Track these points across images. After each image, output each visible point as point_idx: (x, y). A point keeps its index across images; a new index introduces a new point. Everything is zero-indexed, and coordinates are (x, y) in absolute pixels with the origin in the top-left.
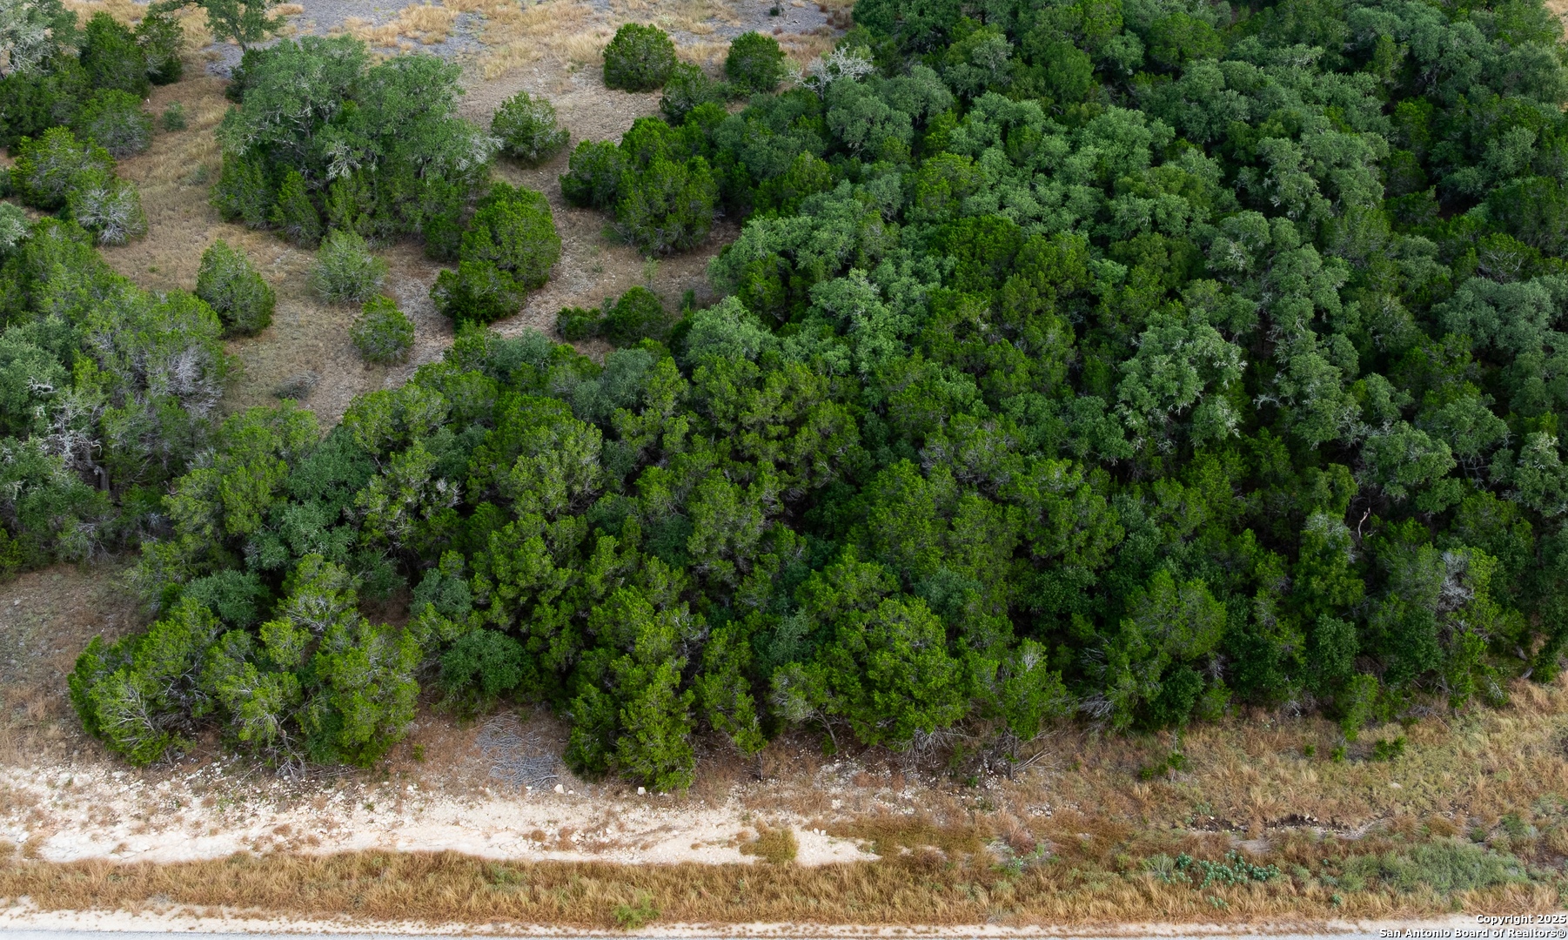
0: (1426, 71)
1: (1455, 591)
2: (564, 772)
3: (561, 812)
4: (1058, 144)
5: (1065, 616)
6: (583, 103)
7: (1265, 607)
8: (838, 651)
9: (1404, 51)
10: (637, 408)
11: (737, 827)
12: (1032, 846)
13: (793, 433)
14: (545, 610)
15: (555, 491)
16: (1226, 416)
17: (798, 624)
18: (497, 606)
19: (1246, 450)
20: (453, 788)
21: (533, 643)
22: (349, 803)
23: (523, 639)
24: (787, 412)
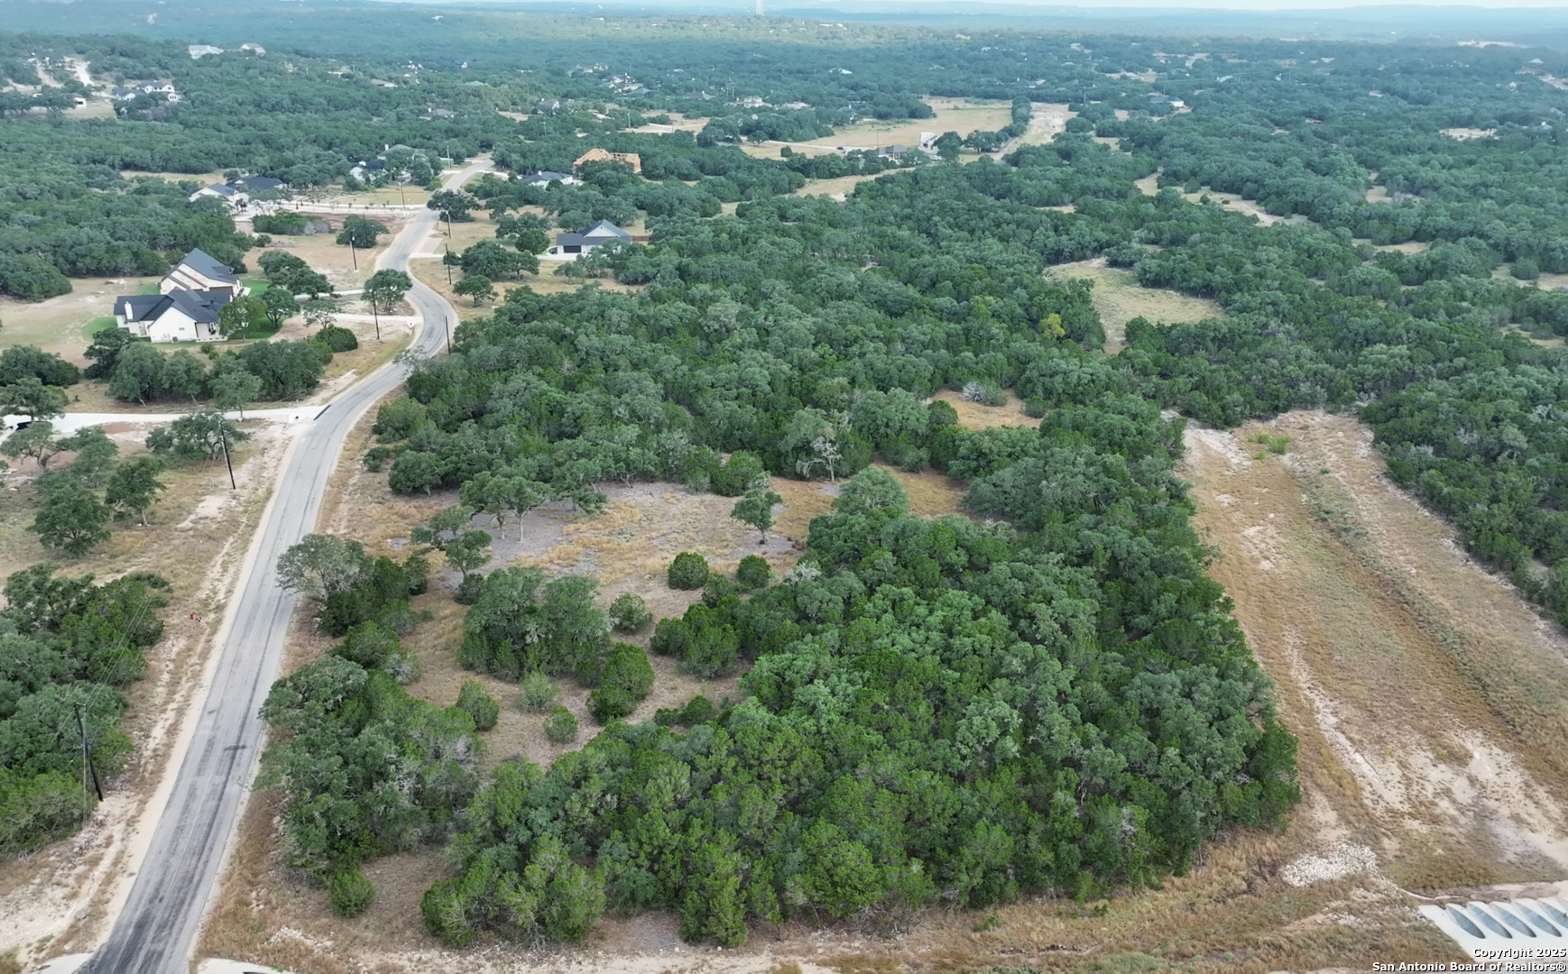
0: (1122, 564)
1: (1128, 827)
2: (678, 941)
3: (679, 961)
4: (922, 610)
5: (932, 850)
6: (657, 597)
7: (1033, 839)
8: (819, 868)
9: (1109, 554)
10: (708, 755)
11: (770, 964)
12: (921, 965)
13: (789, 765)
14: (667, 856)
15: (668, 798)
16: (1011, 746)
17: (798, 855)
18: (643, 855)
19: (1024, 764)
20: (622, 952)
21: (661, 875)
22: (569, 962)
23: (655, 873)
24: (785, 754)
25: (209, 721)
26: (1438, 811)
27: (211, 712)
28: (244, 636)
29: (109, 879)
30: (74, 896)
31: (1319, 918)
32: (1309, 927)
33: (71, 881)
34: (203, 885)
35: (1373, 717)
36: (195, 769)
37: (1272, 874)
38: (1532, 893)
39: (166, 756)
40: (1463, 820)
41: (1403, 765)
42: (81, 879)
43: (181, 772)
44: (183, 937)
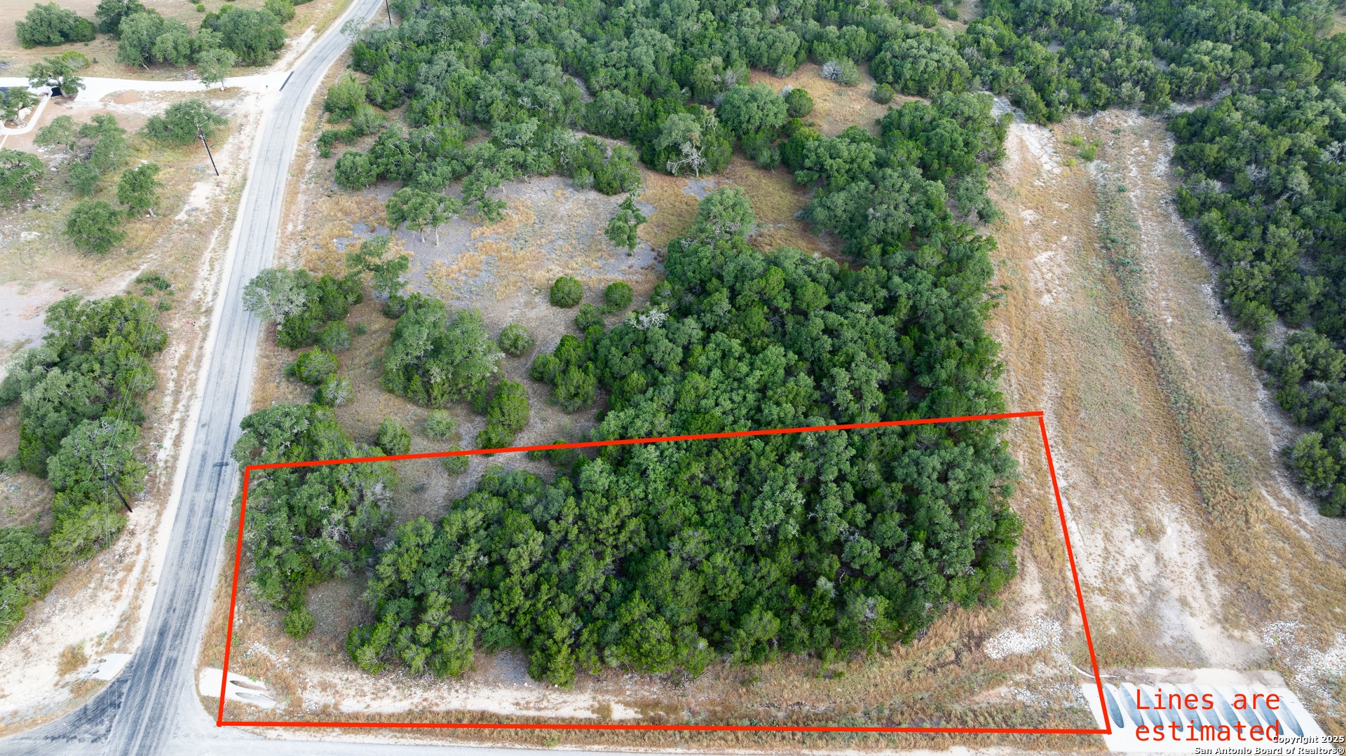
0: (920, 313)
1: (870, 615)
2: (528, 677)
3: (526, 694)
4: (744, 368)
5: (719, 620)
7: (796, 619)
8: (630, 641)
9: (911, 302)
10: (558, 519)
11: (591, 702)
12: (699, 713)
13: (619, 532)
14: (520, 616)
15: (525, 564)
16: (792, 529)
17: (615, 627)
18: (503, 614)
19: (799, 541)
20: (487, 683)
21: (516, 629)
22: (450, 689)
23: (513, 627)
24: (617, 522)
25: (202, 436)
26: (1122, 588)
27: (203, 426)
28: (226, 345)
29: (139, 587)
30: (118, 598)
31: (1003, 690)
32: (993, 700)
33: (115, 586)
34: (202, 599)
35: (1096, 483)
36: (193, 488)
37: (978, 645)
38: (1173, 679)
39: (174, 468)
40: (1140, 599)
41: (1107, 537)
42: (122, 583)
43: (184, 487)
44: (190, 646)
